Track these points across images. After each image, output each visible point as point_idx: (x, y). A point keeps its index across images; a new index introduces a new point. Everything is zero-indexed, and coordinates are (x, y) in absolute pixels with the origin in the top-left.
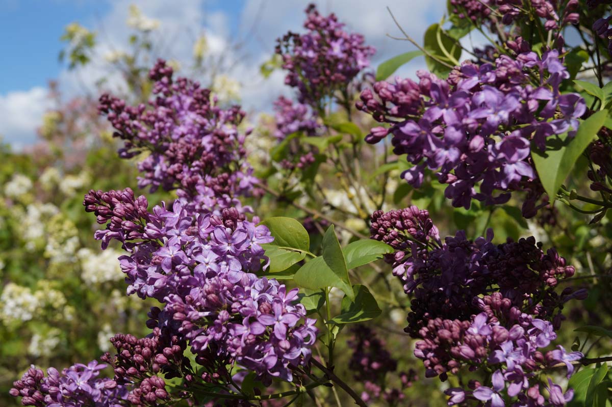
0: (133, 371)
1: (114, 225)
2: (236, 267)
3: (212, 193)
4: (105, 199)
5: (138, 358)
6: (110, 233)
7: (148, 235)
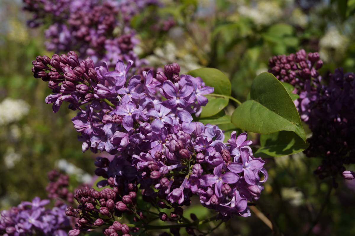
0: (100, 222)
1: (65, 88)
2: (187, 118)
3: (118, 51)
4: (54, 64)
5: (104, 210)
6: (63, 97)
7: (98, 95)
